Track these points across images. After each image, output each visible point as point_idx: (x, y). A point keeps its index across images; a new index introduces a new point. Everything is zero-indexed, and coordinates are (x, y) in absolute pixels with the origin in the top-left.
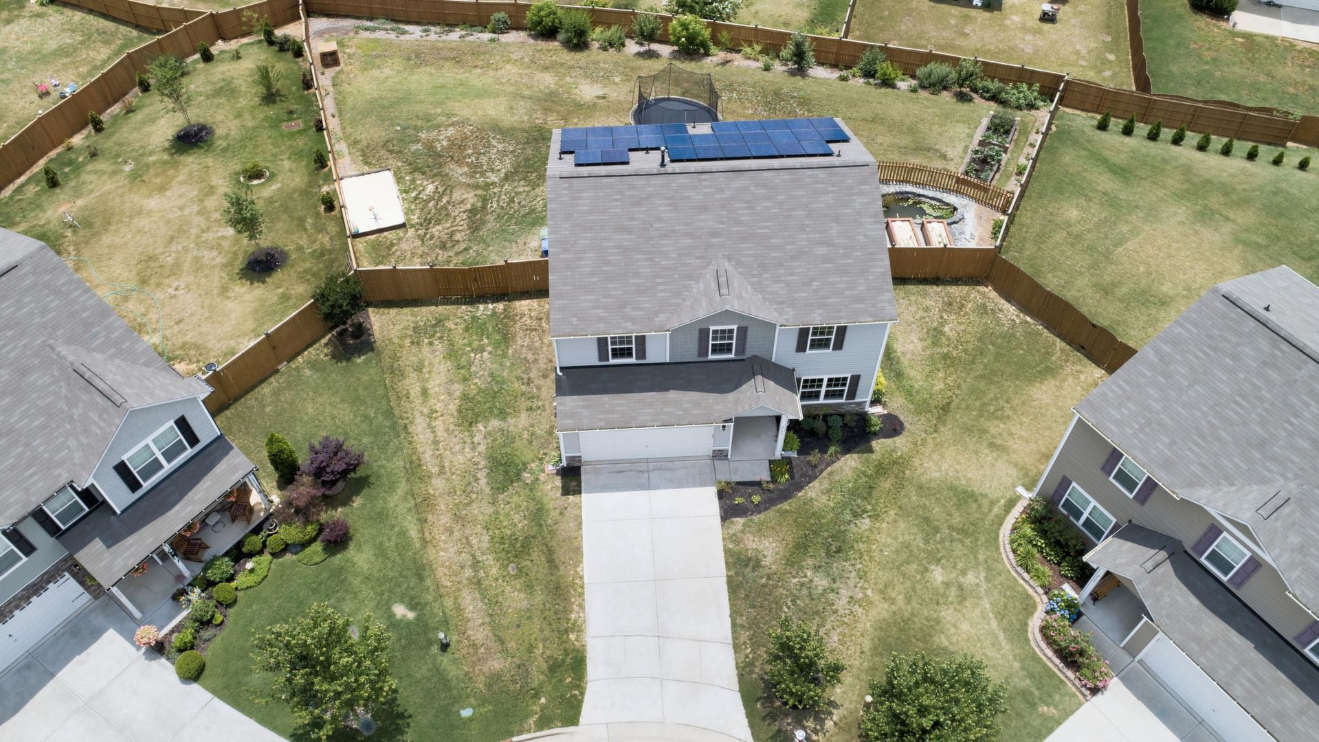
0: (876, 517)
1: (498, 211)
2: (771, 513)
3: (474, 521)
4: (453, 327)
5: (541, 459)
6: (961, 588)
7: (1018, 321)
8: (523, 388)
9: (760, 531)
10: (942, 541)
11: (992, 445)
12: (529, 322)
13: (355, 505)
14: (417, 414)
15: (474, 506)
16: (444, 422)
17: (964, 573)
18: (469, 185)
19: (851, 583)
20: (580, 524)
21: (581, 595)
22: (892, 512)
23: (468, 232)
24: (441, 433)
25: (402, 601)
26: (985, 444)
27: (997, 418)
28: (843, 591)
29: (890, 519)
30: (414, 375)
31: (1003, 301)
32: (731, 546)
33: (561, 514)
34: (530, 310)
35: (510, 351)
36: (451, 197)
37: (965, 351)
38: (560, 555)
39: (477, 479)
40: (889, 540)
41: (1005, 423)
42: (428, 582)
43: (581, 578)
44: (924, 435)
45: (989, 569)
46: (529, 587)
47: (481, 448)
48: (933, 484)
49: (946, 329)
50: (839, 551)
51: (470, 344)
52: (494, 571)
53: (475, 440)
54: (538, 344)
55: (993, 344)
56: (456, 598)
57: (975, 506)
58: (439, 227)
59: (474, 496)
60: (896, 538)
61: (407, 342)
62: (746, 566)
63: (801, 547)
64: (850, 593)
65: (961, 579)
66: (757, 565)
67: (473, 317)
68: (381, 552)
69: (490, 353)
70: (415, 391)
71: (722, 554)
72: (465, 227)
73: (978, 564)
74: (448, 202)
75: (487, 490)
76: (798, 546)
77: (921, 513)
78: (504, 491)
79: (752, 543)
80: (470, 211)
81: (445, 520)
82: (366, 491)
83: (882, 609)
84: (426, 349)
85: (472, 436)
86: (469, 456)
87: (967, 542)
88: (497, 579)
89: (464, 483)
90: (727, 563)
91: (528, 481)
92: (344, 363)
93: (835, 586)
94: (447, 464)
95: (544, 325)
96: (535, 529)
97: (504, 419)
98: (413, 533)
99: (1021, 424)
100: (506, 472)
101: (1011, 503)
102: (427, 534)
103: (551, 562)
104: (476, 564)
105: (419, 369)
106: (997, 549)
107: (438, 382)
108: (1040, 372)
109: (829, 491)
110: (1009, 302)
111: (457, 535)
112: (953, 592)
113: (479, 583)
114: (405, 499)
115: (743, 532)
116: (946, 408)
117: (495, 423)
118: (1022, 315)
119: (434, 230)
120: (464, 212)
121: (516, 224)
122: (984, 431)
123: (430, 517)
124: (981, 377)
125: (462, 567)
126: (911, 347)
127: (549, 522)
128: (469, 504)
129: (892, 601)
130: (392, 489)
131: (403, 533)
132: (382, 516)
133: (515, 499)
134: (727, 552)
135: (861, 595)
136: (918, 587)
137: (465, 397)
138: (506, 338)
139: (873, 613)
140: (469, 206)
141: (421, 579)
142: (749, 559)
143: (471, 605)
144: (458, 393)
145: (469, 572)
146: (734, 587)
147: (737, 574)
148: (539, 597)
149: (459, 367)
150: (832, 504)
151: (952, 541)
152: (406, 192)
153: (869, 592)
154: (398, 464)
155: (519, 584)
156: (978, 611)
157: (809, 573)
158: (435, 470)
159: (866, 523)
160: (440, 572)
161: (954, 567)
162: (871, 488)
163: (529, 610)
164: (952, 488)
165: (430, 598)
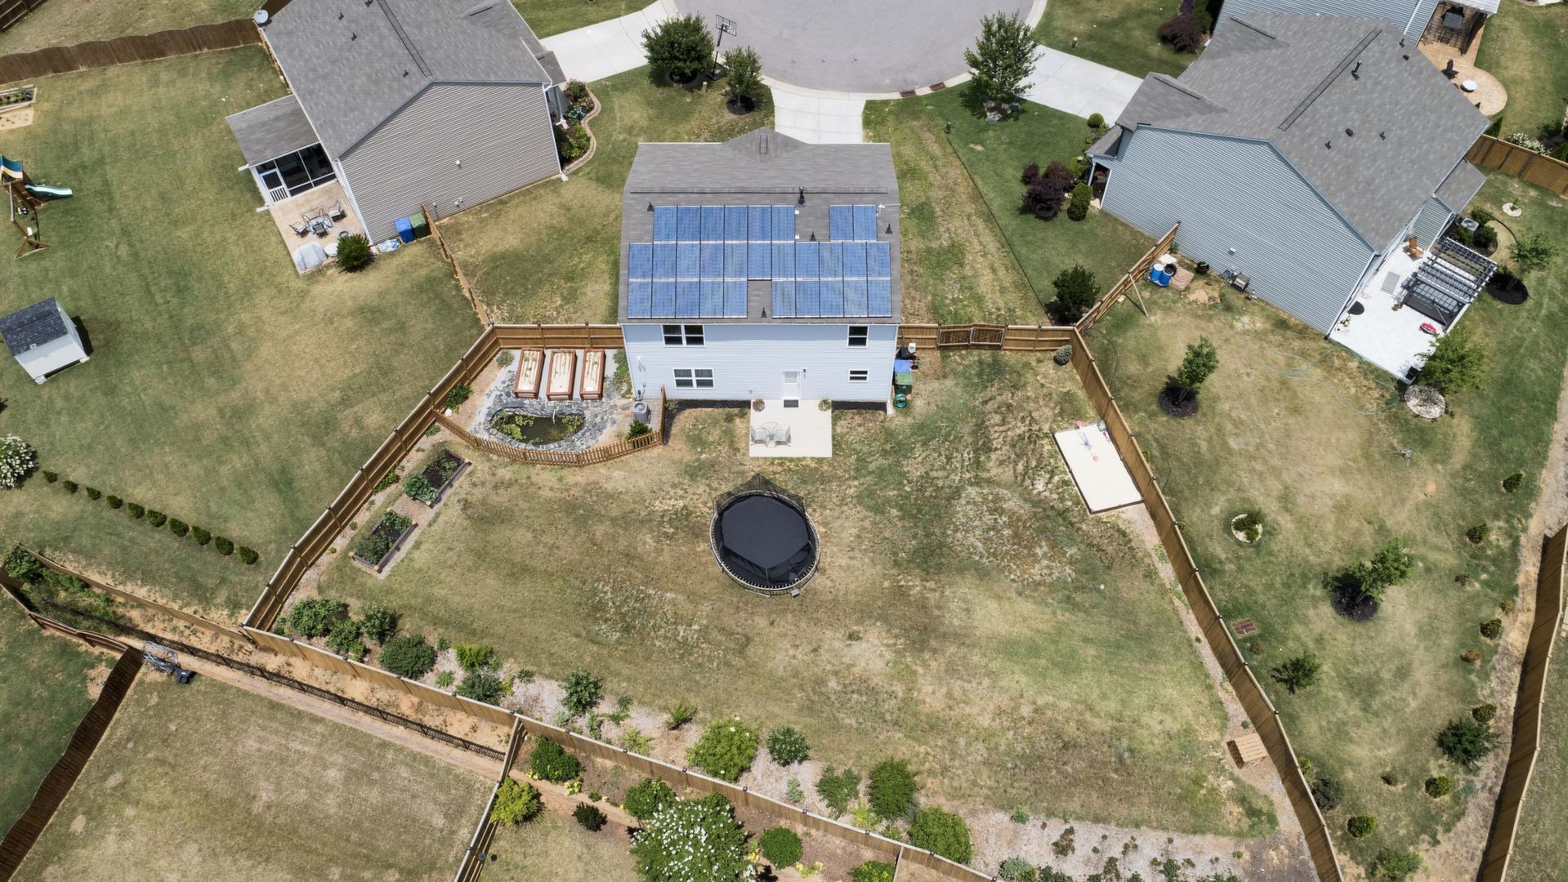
3: (939, 188)
8: (915, 268)
16: (974, 248)
18: (999, 485)
23: (987, 423)
24: (975, 241)
25: (979, 152)
30: (1006, 285)
35: (930, 298)
36: (1015, 470)
37: (553, 283)
39: (942, 211)
42: (964, 159)
45: (608, 141)
47: (942, 229)
49: (559, 303)
51: (965, 306)
52: (923, 163)
53: (947, 235)
54: (907, 301)
56: (945, 151)
57: (600, 173)
58: (1019, 431)
59: (943, 201)
61: (1019, 312)
65: (627, 137)
69: (947, 297)
70: (1002, 272)
74: (1016, 463)
75: (934, 204)
78: (922, 203)
80: (990, 450)
81: (960, 189)
84: (1001, 304)
85: (950, 238)
86: (951, 225)
87: (614, 155)
88: (920, 159)
89: (951, 210)
100: (922, 214)
101: (575, 173)
104: (935, 166)
105: (1003, 290)
107: (985, 278)
111: (951, 182)
117: (935, 245)
119: (1023, 429)
120: (996, 449)
121: (940, 428)
123: (971, 191)
124: (550, 262)
125: (944, 166)
128: (945, 196)
129: (674, 132)
130: (1001, 206)
131: (987, 183)
132: (1004, 193)
133: (913, 198)
135: (692, 138)
136: (655, 136)
137: (961, 265)
138: (934, 308)
140: (993, 456)
143: (935, 149)
144: (967, 268)
145: (939, 163)
149: (971, 288)
151: (624, 157)
153: (686, 138)
154: (1001, 222)
155: (906, 157)
156: (625, 122)
158: (973, 218)
160: (957, 163)
161: (629, 143)
163: (899, 146)
164: (610, 186)
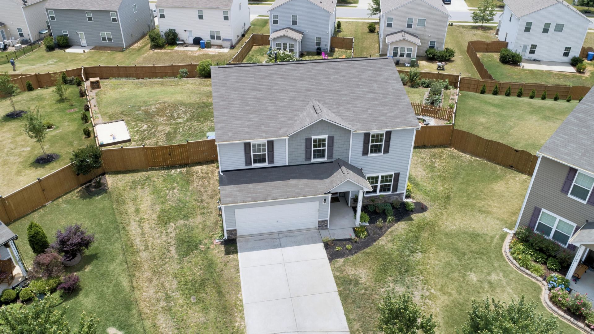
0: (424, 252)
1: (183, 132)
2: (360, 254)
3: (167, 274)
4: (156, 180)
5: (211, 237)
6: (490, 283)
7: (472, 160)
8: (199, 204)
9: (354, 263)
10: (469, 259)
11: (480, 211)
12: (201, 175)
13: (86, 270)
14: (132, 221)
15: (167, 265)
16: (149, 224)
17: (489, 274)
18: (167, 124)
19: (420, 287)
20: (238, 269)
21: (242, 311)
22: (434, 248)
23: (166, 141)
24: (146, 229)
25: (114, 325)
26: (476, 211)
27: (478, 199)
28: (416, 293)
29: (434, 252)
30: (132, 203)
31: (461, 153)
32: (338, 274)
33: (225, 265)
34: (201, 170)
35: (190, 188)
36: (157, 129)
37: (450, 173)
38: (226, 288)
39: (169, 251)
40: (437, 262)
41: (483, 201)
42: (134, 311)
43: (241, 300)
44: (440, 210)
45: (503, 271)
46: (205, 309)
47: (173, 235)
48: (453, 232)
49: (436, 165)
50: (407, 271)
51: (166, 187)
52: (181, 301)
53: (169, 231)
54: (207, 184)
55: (463, 170)
56: (153, 320)
57: (482, 240)
58: (150, 141)
59: (167, 260)
60: (440, 261)
61: (128, 188)
62: (350, 284)
63: (383, 271)
64: (421, 293)
65: (489, 278)
66: (357, 283)
67: (168, 175)
68: (101, 296)
69: (178, 190)
70: (131, 210)
71: (333, 279)
72: (165, 139)
73: (495, 269)
74: (155, 131)
75: (176, 256)
76: (380, 271)
77: (451, 246)
78: (187, 256)
79: (351, 271)
80: (167, 134)
81: (148, 274)
82: (95, 262)
83: (443, 300)
84: (139, 191)
85: (166, 229)
86: (164, 239)
87: (485, 258)
88: (182, 306)
89: (161, 253)
90: (337, 284)
91: (203, 249)
92: (88, 200)
93: (409, 290)
94: (150, 245)
95: (210, 175)
96: (208, 276)
97: (187, 220)
98: (125, 283)
99: (493, 201)
100: (189, 246)
101: (503, 237)
102: (135, 284)
103: (220, 293)
104: (168, 298)
105: (135, 200)
106: (504, 260)
107: (146, 205)
108: (493, 178)
109: (392, 241)
110: (465, 153)
111: (155, 282)
112: (486, 286)
113: (170, 310)
114: (121, 264)
115: (344, 265)
116: (448, 198)
117: (181, 222)
118: (474, 158)
119: (147, 142)
120: (164, 134)
121: (193, 137)
122: (474, 206)
123: (137, 274)
124: (462, 183)
125: (158, 301)
126: (420, 173)
127: (218, 270)
128: (164, 264)
129: (450, 294)
130: (113, 260)
131: (118, 284)
132: (104, 276)
133: (195, 260)
134: (336, 277)
135: (428, 294)
136: (463, 284)
137: (163, 211)
138: (188, 182)
139: (439, 302)
140: (167, 132)
141: (129, 310)
142: (351, 280)
143: (164, 323)
144: (158, 209)
145: (163, 304)
146: (344, 297)
147: (345, 289)
148: (212, 315)
149: (159, 197)
150: (395, 247)
151: (475, 258)
152: (132, 128)
153: (433, 291)
154: (118, 246)
155: (198, 308)
156: (506, 294)
157: (391, 285)
158: (142, 248)
159: (419, 256)
160: (142, 305)
161: (482, 271)
162: (416, 237)
163: (205, 323)
164: (465, 233)
165: (134, 321)
